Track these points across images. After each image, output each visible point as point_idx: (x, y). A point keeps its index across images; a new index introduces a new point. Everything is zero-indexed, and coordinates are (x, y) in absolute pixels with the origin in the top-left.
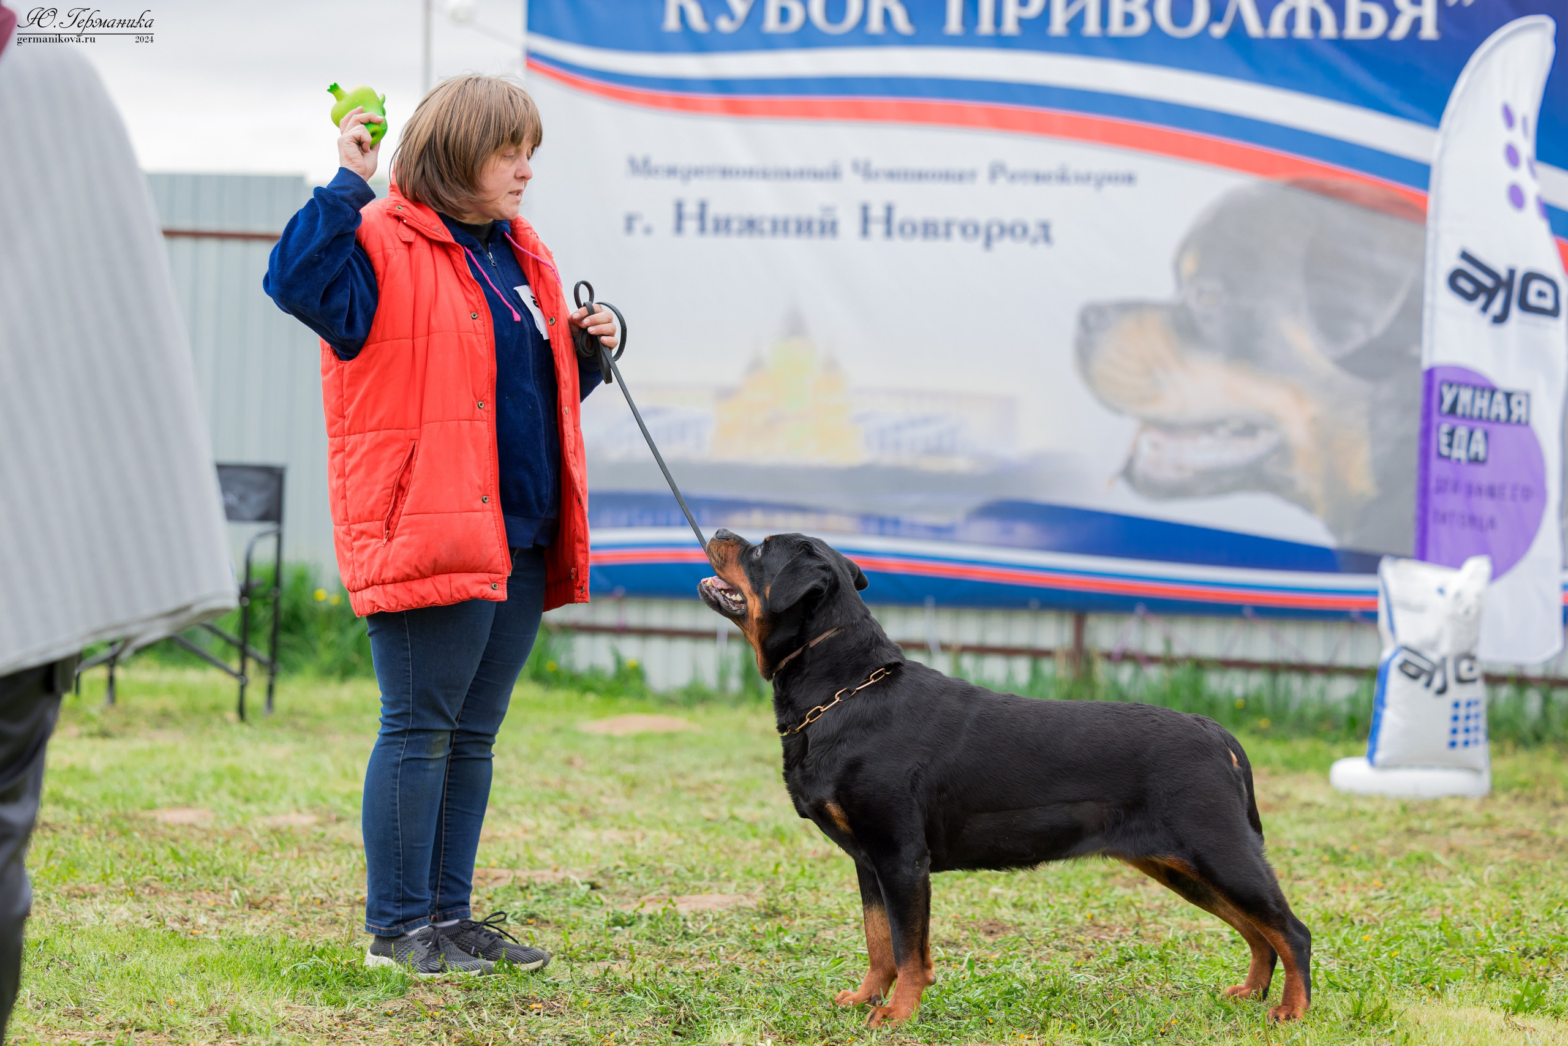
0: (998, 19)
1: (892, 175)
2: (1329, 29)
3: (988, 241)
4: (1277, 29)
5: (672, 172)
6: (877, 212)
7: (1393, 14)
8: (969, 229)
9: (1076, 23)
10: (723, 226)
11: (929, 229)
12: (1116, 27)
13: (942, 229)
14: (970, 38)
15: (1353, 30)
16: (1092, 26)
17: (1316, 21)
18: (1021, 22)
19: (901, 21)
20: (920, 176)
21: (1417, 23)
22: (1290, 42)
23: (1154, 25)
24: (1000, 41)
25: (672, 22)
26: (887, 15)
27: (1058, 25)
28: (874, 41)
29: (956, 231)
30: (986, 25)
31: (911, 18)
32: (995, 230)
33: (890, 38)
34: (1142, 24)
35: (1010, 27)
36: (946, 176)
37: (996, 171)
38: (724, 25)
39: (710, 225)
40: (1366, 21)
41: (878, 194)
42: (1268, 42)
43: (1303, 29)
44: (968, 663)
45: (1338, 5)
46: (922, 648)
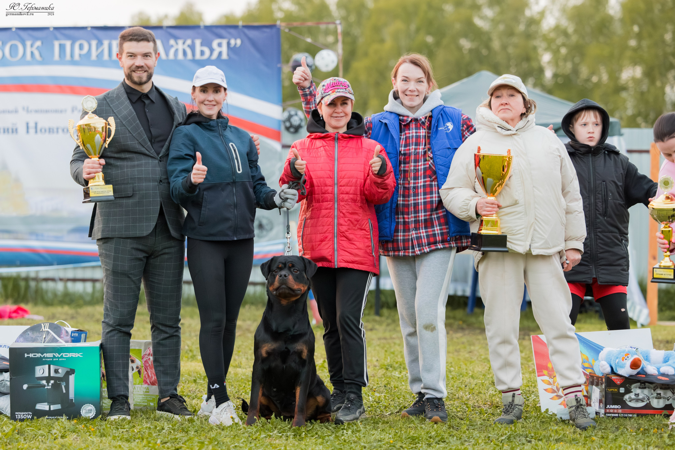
0: (72, 55)
1: (36, 111)
2: (190, 56)
4: (171, 56)
6: (32, 125)
7: (212, 51)
8: (64, 130)
9: (100, 56)
11: (51, 130)
13: (55, 130)
14: (62, 61)
15: (198, 56)
16: (106, 56)
17: (185, 53)
18: (80, 55)
19: (37, 56)
20: (47, 111)
21: (220, 54)
22: (176, 61)
24: (73, 62)
26: (32, 54)
27: (94, 56)
28: (28, 63)
29: (60, 131)
30: (68, 57)
31: (41, 55)
33: (33, 61)
35: (76, 57)
36: (56, 111)
37: (74, 109)
40: (202, 53)
41: (32, 119)
42: (168, 61)
43: (180, 56)
44: (70, 284)
45: (192, 47)
46: (53, 280)
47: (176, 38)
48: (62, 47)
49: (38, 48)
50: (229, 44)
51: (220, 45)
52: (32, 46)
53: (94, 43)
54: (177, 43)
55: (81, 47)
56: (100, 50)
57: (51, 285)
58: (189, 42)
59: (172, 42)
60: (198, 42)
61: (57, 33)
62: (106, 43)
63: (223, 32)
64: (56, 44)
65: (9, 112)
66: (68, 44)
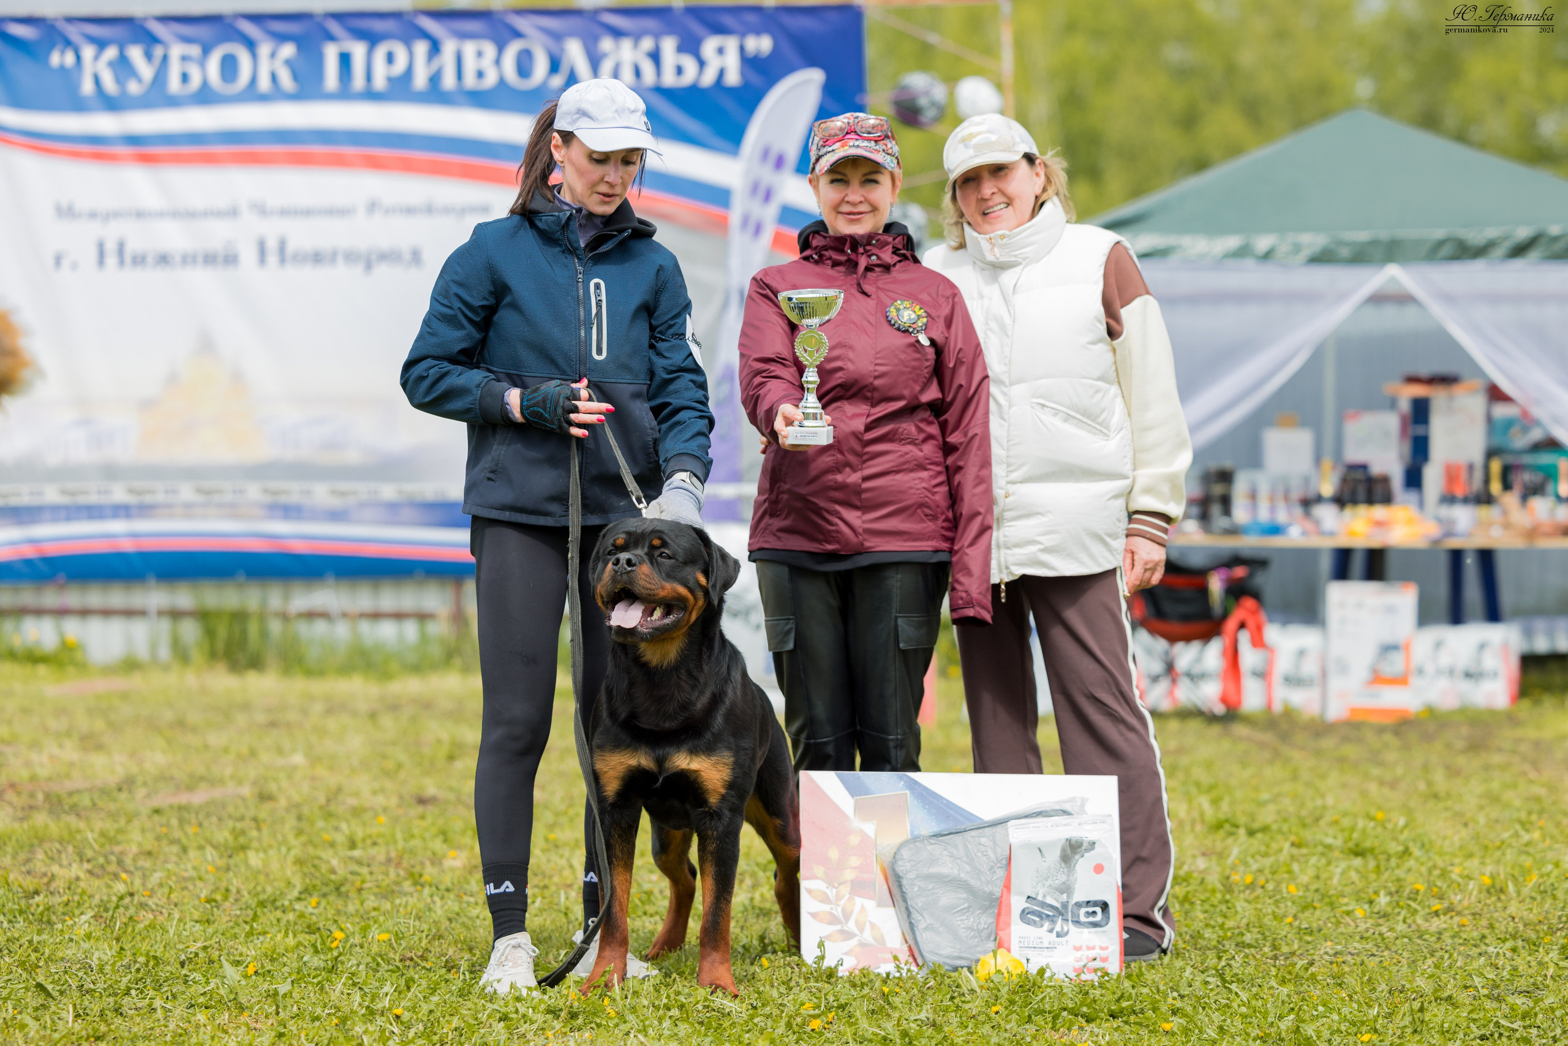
0: (369, 77)
1: (285, 212)
2: (649, 78)
3: (369, 266)
5: (93, 215)
6: (272, 244)
7: (702, 64)
8: (351, 257)
9: (435, 79)
10: (139, 260)
11: (317, 258)
12: (470, 81)
13: (328, 257)
14: (345, 93)
15: (669, 79)
16: (449, 81)
17: (638, 72)
18: (390, 80)
19: (286, 80)
20: (307, 212)
21: (721, 73)
23: (502, 82)
24: (371, 95)
25: (87, 87)
26: (274, 78)
27: (420, 80)
28: (264, 98)
29: (340, 260)
30: (358, 81)
31: (295, 77)
32: (374, 257)
33: (277, 94)
34: (491, 79)
35: (380, 83)
36: (332, 212)
37: (373, 206)
38: (133, 88)
39: (128, 259)
40: (679, 70)
41: (272, 230)
44: (365, 627)
45: (655, 56)
46: (325, 615)
47: (617, 33)
48: (345, 60)
49: (288, 62)
50: (742, 49)
51: (721, 51)
52: (273, 55)
53: (421, 48)
54: (618, 47)
55: (390, 58)
56: (435, 65)
57: (320, 627)
58: (647, 44)
59: (606, 44)
60: (669, 45)
61: (334, 27)
62: (449, 47)
63: (728, 20)
64: (331, 53)
65: (219, 214)
66: (358, 50)
